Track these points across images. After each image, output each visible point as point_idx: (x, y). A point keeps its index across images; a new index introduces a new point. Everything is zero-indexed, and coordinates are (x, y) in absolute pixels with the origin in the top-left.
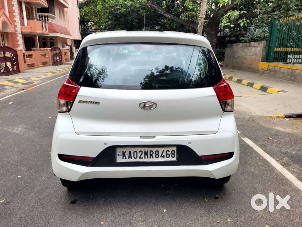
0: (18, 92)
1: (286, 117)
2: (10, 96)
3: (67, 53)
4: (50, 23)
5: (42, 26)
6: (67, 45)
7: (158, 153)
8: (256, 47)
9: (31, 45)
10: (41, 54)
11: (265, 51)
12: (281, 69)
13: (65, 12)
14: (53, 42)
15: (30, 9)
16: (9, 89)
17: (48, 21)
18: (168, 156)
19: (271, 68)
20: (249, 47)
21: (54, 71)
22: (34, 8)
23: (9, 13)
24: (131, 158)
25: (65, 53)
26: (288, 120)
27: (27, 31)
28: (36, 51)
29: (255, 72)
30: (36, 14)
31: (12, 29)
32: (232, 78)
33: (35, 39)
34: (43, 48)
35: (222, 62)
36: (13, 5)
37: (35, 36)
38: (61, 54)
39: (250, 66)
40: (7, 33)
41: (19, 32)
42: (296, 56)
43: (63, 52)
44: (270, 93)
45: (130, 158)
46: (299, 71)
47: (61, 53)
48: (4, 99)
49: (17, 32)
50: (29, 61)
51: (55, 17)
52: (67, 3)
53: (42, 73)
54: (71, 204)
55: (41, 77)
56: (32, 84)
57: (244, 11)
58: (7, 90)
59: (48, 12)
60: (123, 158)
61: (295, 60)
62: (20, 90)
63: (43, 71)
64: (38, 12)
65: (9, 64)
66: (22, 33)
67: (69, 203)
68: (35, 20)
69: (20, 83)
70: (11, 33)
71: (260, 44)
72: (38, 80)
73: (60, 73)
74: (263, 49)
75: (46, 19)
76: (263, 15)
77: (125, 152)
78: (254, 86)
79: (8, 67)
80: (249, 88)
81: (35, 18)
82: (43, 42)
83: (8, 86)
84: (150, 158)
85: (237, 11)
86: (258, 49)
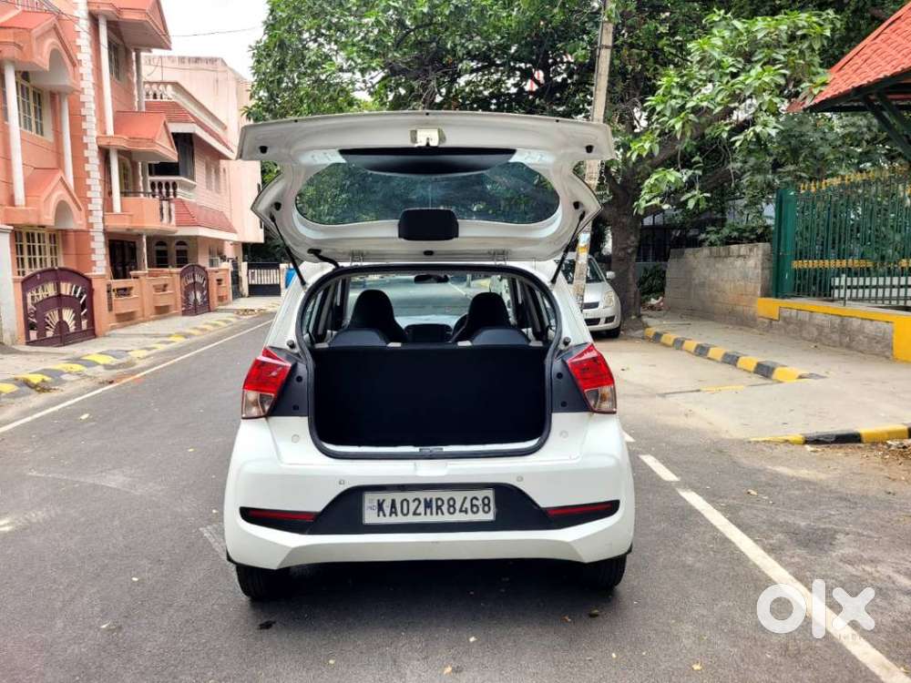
0: (97, 388)
1: (808, 441)
2: (77, 400)
3: (223, 282)
4: (182, 201)
5: (161, 209)
6: (224, 259)
7: (455, 503)
8: (744, 257)
9: (127, 260)
10: (154, 286)
11: (769, 268)
12: (814, 315)
13: (222, 170)
14: (186, 251)
15: (129, 165)
16: (72, 381)
17: (175, 195)
18: (475, 509)
19: (786, 314)
20: (726, 257)
21: (188, 331)
22: (140, 163)
23: (75, 179)
24: (396, 515)
25: (218, 280)
26: (812, 449)
27: (119, 225)
28: (142, 278)
29: (747, 325)
30: (144, 180)
31: (80, 222)
32: (683, 342)
33: (138, 246)
34: (158, 267)
35: (661, 298)
36: (87, 160)
37: (140, 236)
38: (207, 284)
39: (733, 309)
40: (65, 232)
41: (99, 226)
42: (855, 279)
43: (213, 278)
44: (780, 382)
45: (394, 515)
46: (859, 321)
47: (208, 280)
48: (64, 408)
49: (92, 228)
50: (122, 305)
51: (195, 186)
52: (229, 148)
53: (156, 336)
54: (261, 629)
55: (154, 348)
56: (132, 368)
57: (695, 169)
58: (67, 385)
59: (177, 174)
60: (379, 515)
61: (854, 291)
62: (102, 384)
63: (160, 332)
64: (151, 174)
65: (68, 316)
66: (104, 230)
67: (256, 627)
68: (142, 195)
69: (98, 364)
70: (76, 231)
71: (755, 249)
72: (148, 357)
73: (203, 337)
74: (762, 264)
75: (171, 190)
76: (752, 175)
77: (384, 501)
78: (741, 363)
79: (65, 322)
80: (726, 370)
81: (142, 190)
82: (159, 253)
83: (69, 373)
84: (437, 513)
85: (678, 170)
86: (751, 263)
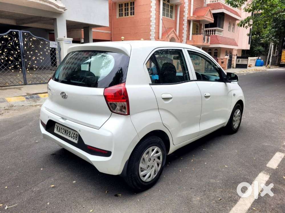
3: (224, 63)
4: (216, 36)
5: (204, 38)
7: (70, 133)
14: (217, 52)
15: (198, 25)
17: (215, 34)
18: (74, 138)
22: (203, 24)
23: (179, 31)
30: (203, 30)
36: (183, 25)
43: (220, 61)
51: (223, 30)
52: (239, 16)
64: (205, 28)
75: (214, 32)
77: (58, 127)
81: (202, 33)
82: (209, 53)
84: (66, 135)
